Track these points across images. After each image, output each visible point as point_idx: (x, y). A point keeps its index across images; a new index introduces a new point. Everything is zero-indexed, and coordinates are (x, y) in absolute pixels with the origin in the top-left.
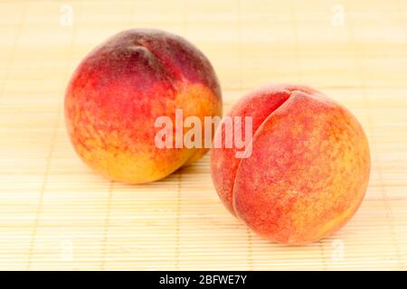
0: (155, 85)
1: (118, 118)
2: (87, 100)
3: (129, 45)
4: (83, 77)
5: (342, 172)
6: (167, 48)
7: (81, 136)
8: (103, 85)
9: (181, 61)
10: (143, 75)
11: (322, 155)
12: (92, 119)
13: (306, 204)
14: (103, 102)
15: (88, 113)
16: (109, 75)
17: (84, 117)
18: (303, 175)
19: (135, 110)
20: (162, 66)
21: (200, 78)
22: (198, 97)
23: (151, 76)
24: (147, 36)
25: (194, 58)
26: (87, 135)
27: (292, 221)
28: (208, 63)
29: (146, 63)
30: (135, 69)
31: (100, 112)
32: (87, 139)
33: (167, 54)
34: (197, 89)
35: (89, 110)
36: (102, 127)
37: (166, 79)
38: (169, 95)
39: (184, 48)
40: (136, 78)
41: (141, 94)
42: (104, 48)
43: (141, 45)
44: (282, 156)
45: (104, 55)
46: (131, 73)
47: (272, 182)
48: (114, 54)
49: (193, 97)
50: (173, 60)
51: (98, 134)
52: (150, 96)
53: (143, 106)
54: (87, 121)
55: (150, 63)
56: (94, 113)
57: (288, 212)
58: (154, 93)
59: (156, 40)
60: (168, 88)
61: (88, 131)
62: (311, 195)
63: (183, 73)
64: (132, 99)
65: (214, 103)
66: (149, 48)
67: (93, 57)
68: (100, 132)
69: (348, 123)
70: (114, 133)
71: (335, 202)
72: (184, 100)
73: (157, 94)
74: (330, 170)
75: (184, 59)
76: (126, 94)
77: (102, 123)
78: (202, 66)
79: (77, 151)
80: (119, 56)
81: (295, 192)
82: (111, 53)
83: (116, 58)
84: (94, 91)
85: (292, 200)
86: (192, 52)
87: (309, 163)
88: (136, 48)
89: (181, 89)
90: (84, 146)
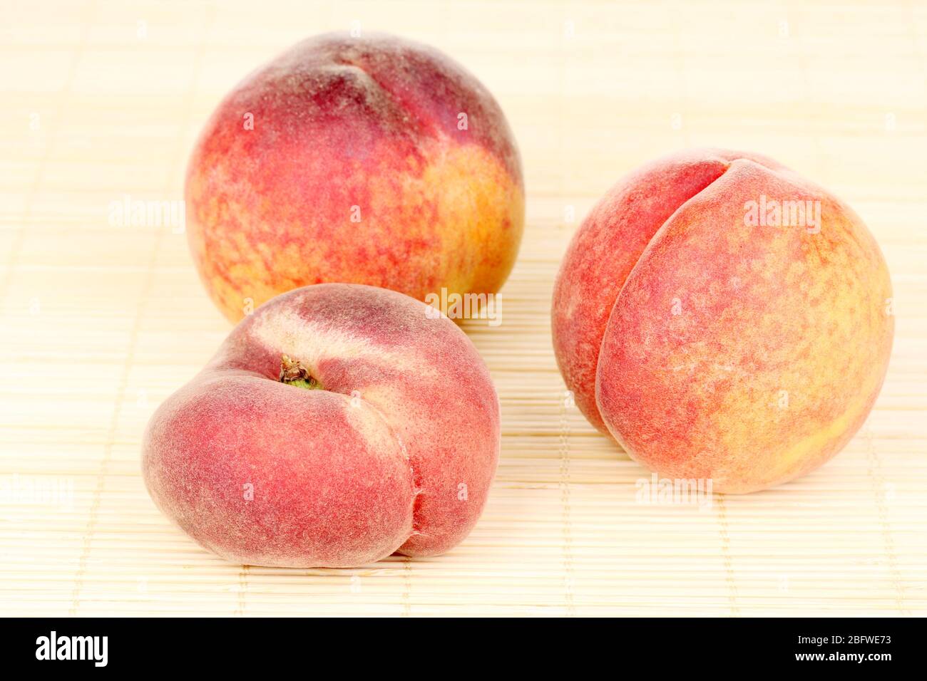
0: (380, 146)
1: (301, 216)
2: (235, 180)
3: (326, 63)
4: (225, 131)
5: (831, 333)
6: (406, 70)
7: (221, 258)
8: (268, 147)
9: (434, 97)
10: (354, 123)
11: (790, 291)
12: (244, 220)
13: (751, 395)
14: (268, 183)
15: (234, 206)
16: (281, 125)
17: (226, 217)
18: (748, 332)
19: (335, 198)
20: (394, 106)
21: (476, 133)
22: (473, 173)
23: (370, 126)
24: (362, 44)
25: (462, 90)
26: (235, 256)
27: (720, 434)
28: (493, 103)
29: (360, 99)
30: (335, 111)
31: (262, 203)
32: (233, 263)
33: (405, 81)
34: (471, 155)
35: (238, 201)
36: (263, 237)
37: (404, 134)
38: (409, 168)
39: (441, 70)
40: (338, 130)
41: (350, 164)
42: (271, 70)
43: (350, 63)
44: (704, 290)
45: (271, 84)
46: (328, 119)
47: (680, 343)
48: (291, 81)
49: (462, 173)
50: (418, 95)
51: (258, 252)
52: (367, 169)
53: (354, 189)
54: (234, 225)
55: (369, 100)
56: (249, 205)
57: (712, 411)
58: (378, 163)
59: (380, 52)
60: (407, 154)
61: (236, 248)
62: (764, 377)
63: (441, 123)
64: (330, 176)
65: (505, 189)
66: (366, 70)
67: (247, 89)
68: (262, 246)
69: (850, 233)
70: (293, 250)
71: (814, 397)
72: (442, 180)
73: (384, 165)
74: (804, 327)
75: (441, 92)
76: (316, 165)
77: (266, 228)
78: (480, 108)
79: (212, 292)
80: (301, 85)
81: (728, 369)
82: (284, 80)
83: (297, 90)
84: (248, 160)
85: (722, 387)
86: (458, 77)
87: (761, 307)
88: (339, 69)
89: (435, 156)
90: (227, 279)
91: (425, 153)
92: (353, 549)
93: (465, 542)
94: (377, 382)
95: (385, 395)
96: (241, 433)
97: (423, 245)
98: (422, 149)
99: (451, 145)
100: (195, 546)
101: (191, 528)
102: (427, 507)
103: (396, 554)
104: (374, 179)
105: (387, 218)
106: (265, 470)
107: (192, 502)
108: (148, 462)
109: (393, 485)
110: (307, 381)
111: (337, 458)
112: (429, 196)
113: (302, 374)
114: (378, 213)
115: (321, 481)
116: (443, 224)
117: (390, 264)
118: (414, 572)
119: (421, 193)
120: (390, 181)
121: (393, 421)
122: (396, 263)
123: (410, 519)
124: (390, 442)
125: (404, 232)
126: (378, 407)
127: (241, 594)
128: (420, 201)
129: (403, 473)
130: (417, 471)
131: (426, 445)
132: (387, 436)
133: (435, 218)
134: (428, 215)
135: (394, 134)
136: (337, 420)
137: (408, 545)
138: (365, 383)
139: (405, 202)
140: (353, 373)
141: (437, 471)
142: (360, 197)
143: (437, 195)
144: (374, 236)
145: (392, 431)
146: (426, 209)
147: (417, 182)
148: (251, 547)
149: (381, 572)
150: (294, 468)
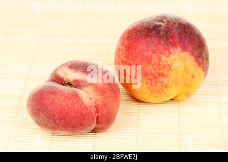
91: (172, 51)
92: (80, 129)
93: (111, 128)
94: (88, 86)
95: (89, 89)
96: (51, 99)
97: (164, 76)
98: (172, 50)
99: (181, 51)
100: (39, 127)
101: (38, 123)
102: (100, 119)
103: (92, 131)
104: (154, 55)
105: (155, 66)
106: (57, 108)
107: (38, 116)
108: (28, 106)
109: (90, 113)
110: (70, 85)
111: (76, 105)
112: (169, 63)
113: (68, 83)
114: (153, 64)
115: (71, 112)
116: (172, 72)
117: (154, 78)
118: (97, 135)
119: (167, 62)
120: (158, 56)
121: (91, 96)
122: (155, 78)
123: (95, 122)
124: (90, 102)
125: (159, 71)
126: (87, 92)
127: (52, 140)
128: (166, 64)
129: (93, 110)
130: (97, 109)
131: (100, 102)
132: (89, 100)
133: (170, 69)
134: (168, 68)
135: (164, 44)
136: (76, 96)
137: (95, 128)
138: (84, 86)
139: (161, 63)
140: (82, 83)
141: (102, 109)
142: (149, 58)
143: (172, 63)
144: (151, 70)
145: (91, 99)
146: (167, 66)
147: (166, 58)
148: (53, 129)
149: (89, 135)
150: (64, 108)
